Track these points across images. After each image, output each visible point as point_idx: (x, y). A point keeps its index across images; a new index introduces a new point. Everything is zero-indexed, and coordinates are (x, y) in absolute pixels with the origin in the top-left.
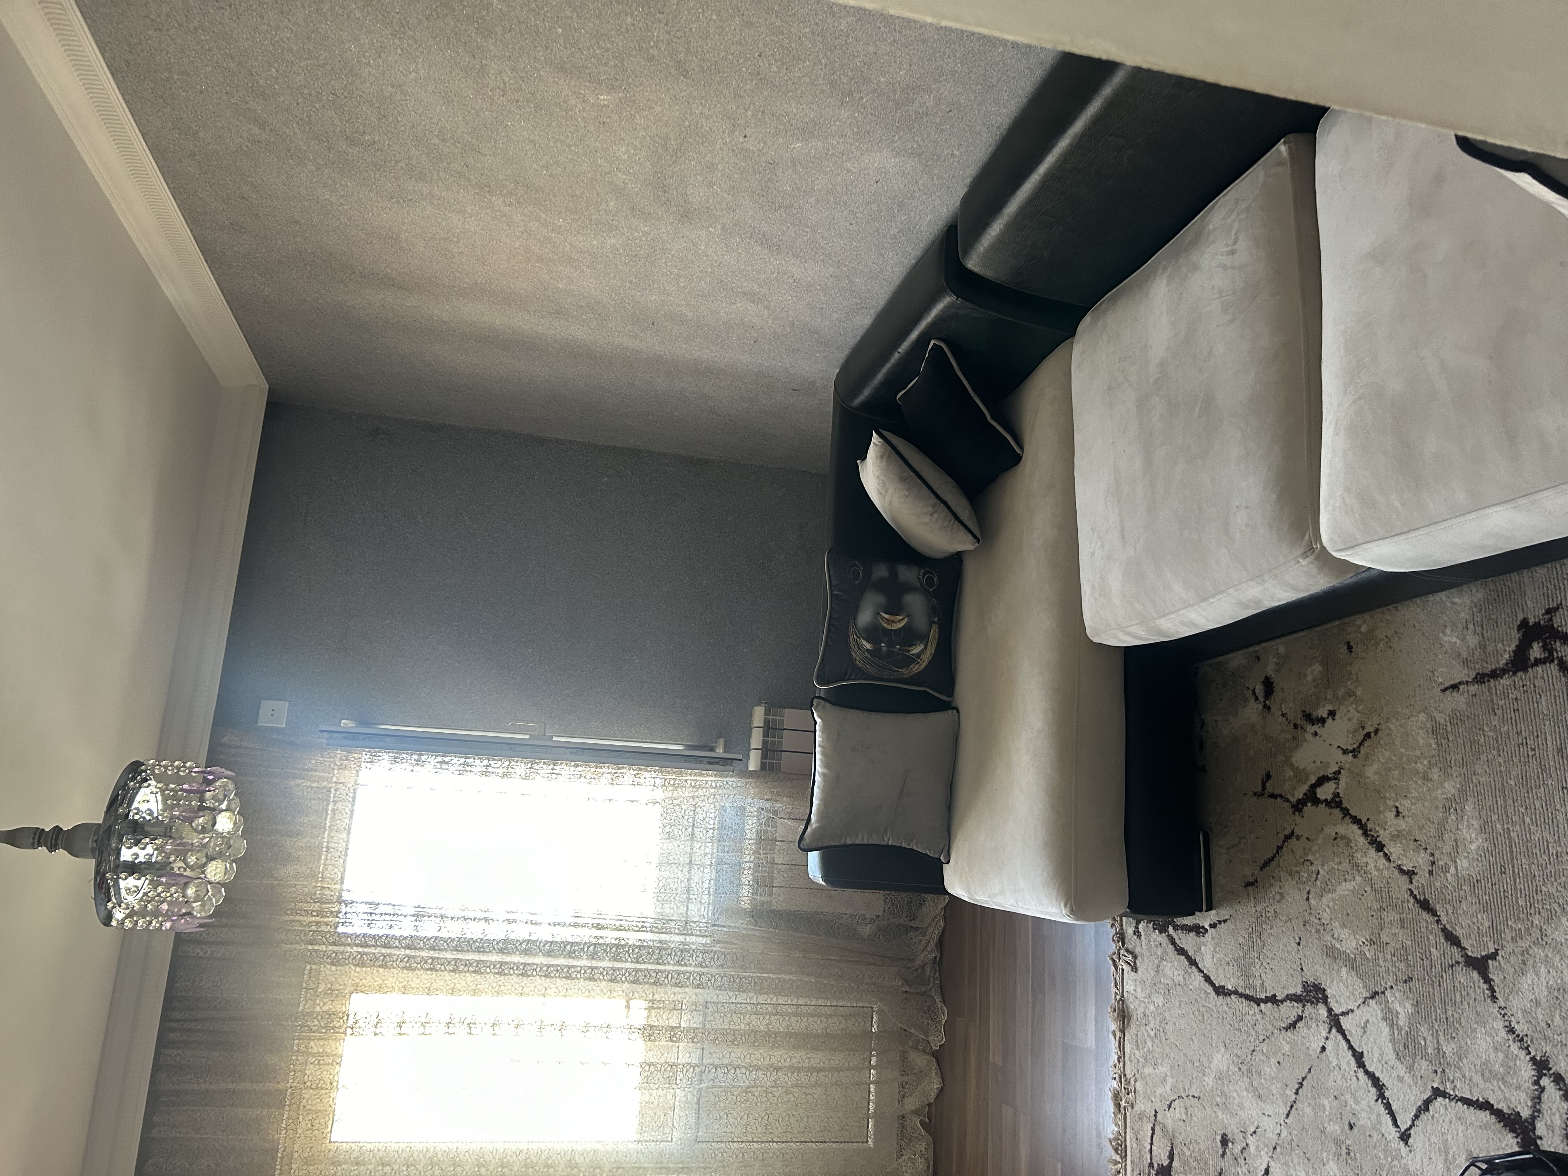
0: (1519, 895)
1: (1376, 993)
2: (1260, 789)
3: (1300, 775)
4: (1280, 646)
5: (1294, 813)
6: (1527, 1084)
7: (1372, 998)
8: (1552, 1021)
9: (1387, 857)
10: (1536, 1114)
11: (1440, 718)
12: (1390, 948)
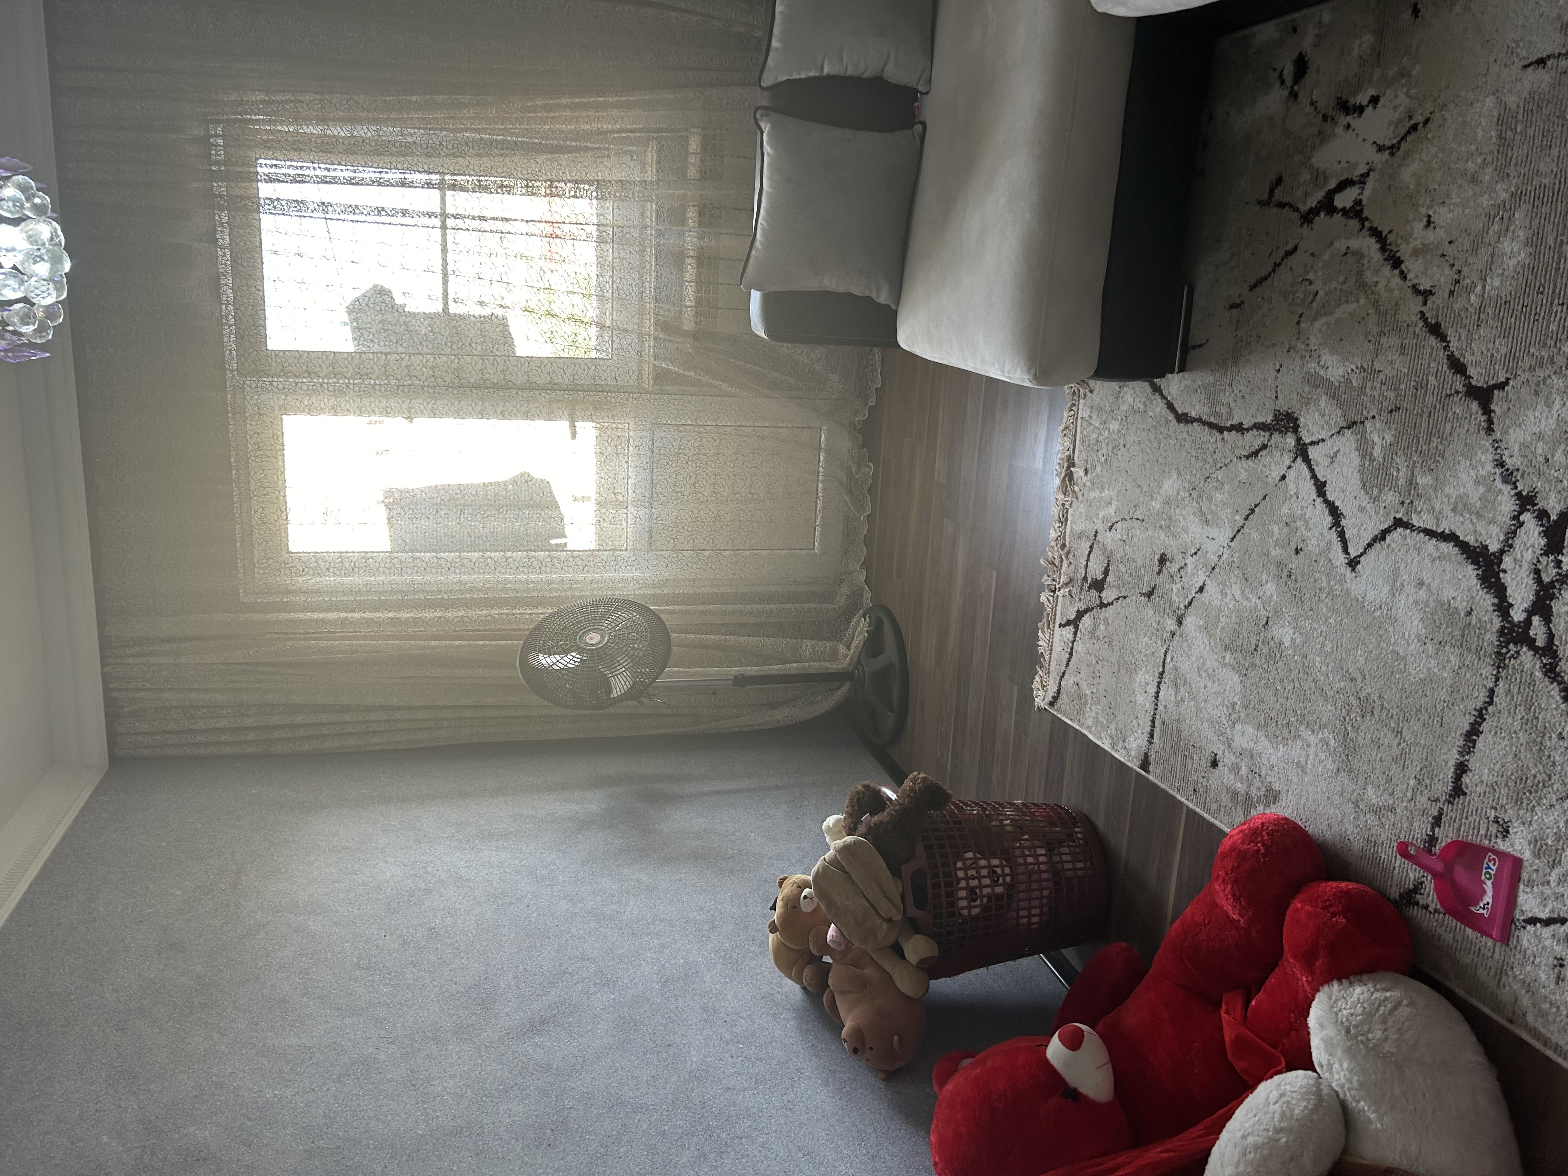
1: (1355, 423)
2: (1266, 196)
3: (1319, 177)
4: (1324, 12)
5: (1302, 224)
6: (1504, 519)
7: (1349, 428)
8: (1553, 456)
9: (1403, 276)
10: (1506, 548)
11: (1512, 101)
12: (1382, 377)
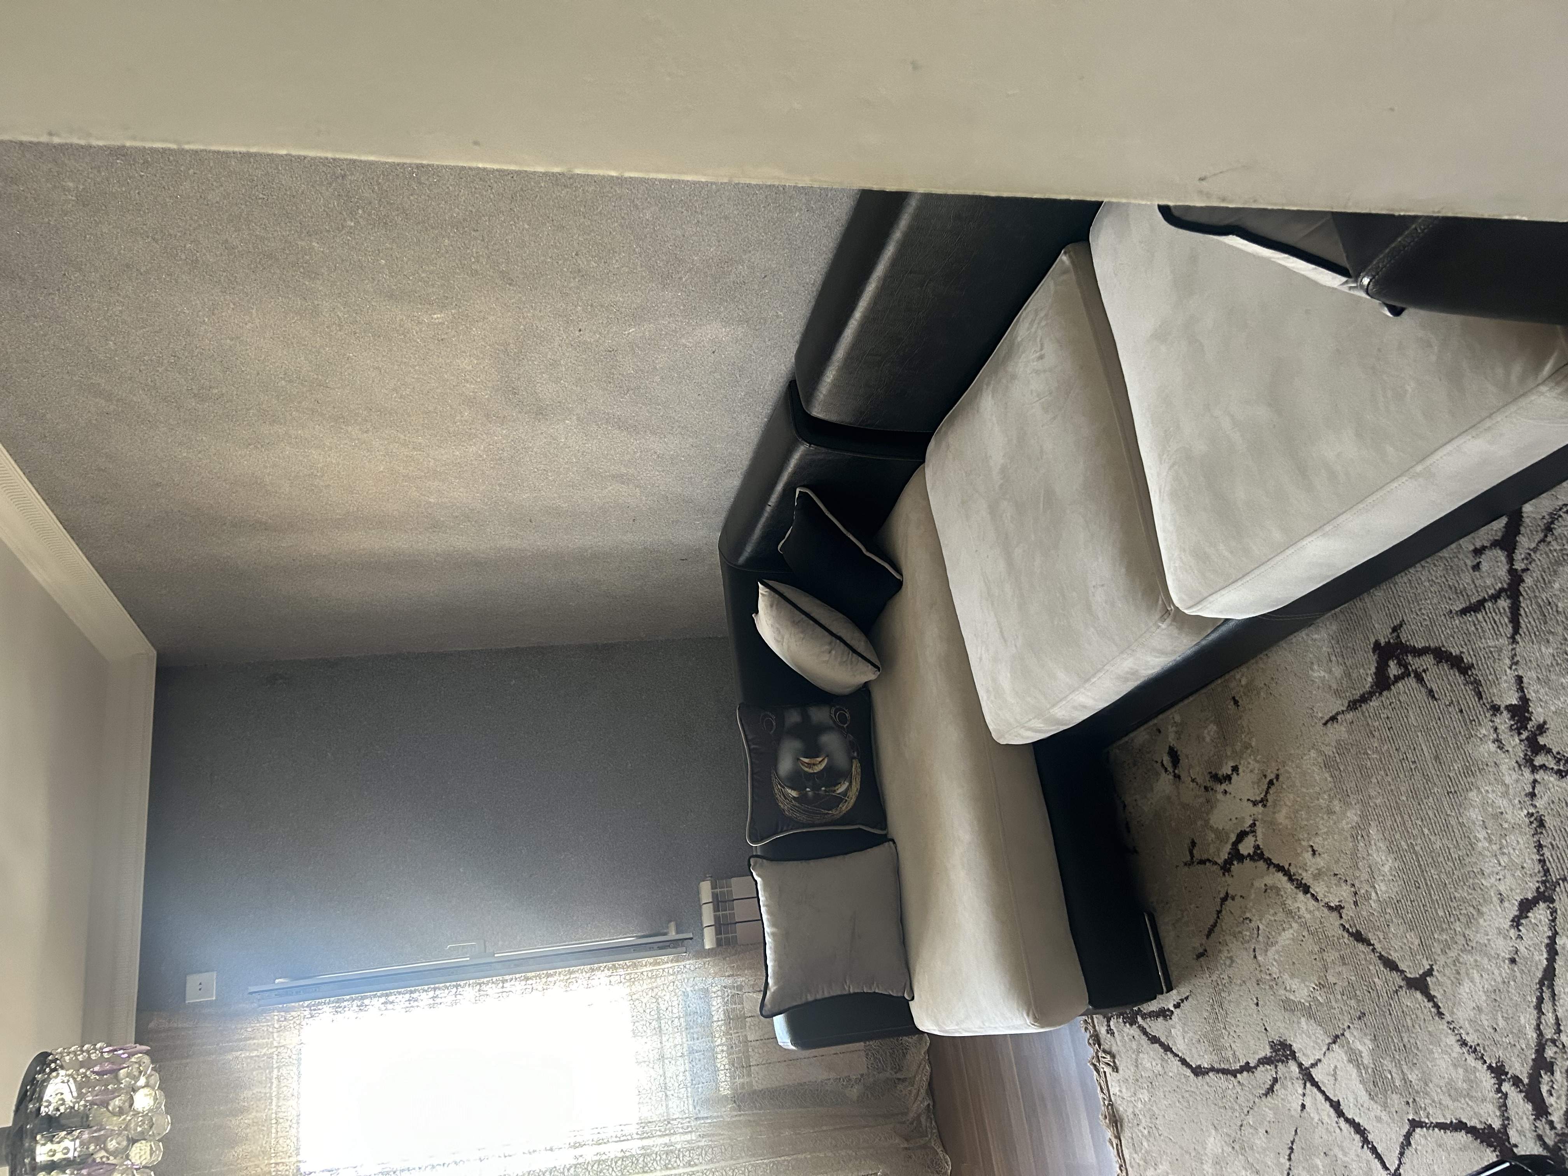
0: (1437, 906)
1: (1337, 1037)
2: (1189, 858)
3: (1220, 835)
4: (1175, 715)
5: (1224, 874)
6: (1491, 1094)
7: (1334, 1042)
8: (1498, 1025)
9: (1315, 898)
10: (1506, 1122)
11: (1329, 751)
12: (1338, 988)
